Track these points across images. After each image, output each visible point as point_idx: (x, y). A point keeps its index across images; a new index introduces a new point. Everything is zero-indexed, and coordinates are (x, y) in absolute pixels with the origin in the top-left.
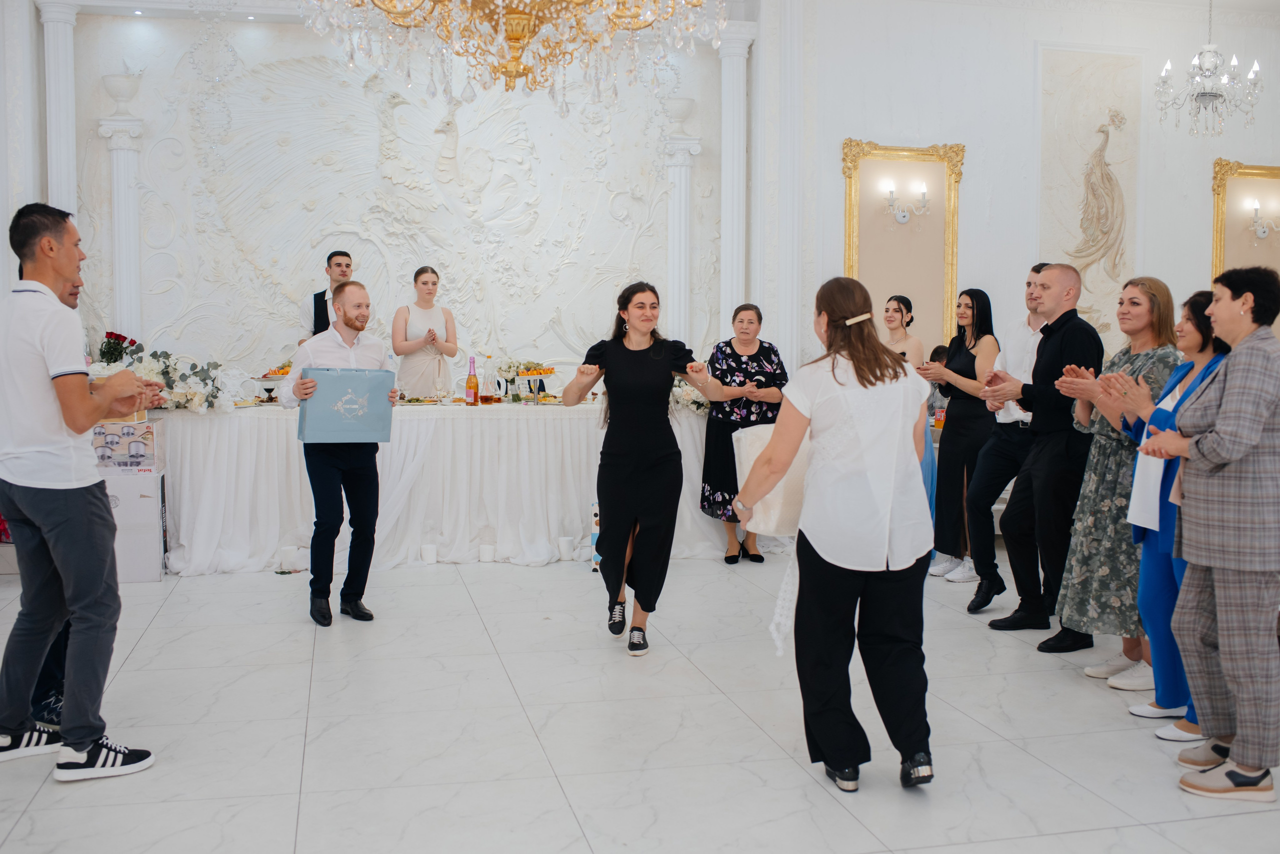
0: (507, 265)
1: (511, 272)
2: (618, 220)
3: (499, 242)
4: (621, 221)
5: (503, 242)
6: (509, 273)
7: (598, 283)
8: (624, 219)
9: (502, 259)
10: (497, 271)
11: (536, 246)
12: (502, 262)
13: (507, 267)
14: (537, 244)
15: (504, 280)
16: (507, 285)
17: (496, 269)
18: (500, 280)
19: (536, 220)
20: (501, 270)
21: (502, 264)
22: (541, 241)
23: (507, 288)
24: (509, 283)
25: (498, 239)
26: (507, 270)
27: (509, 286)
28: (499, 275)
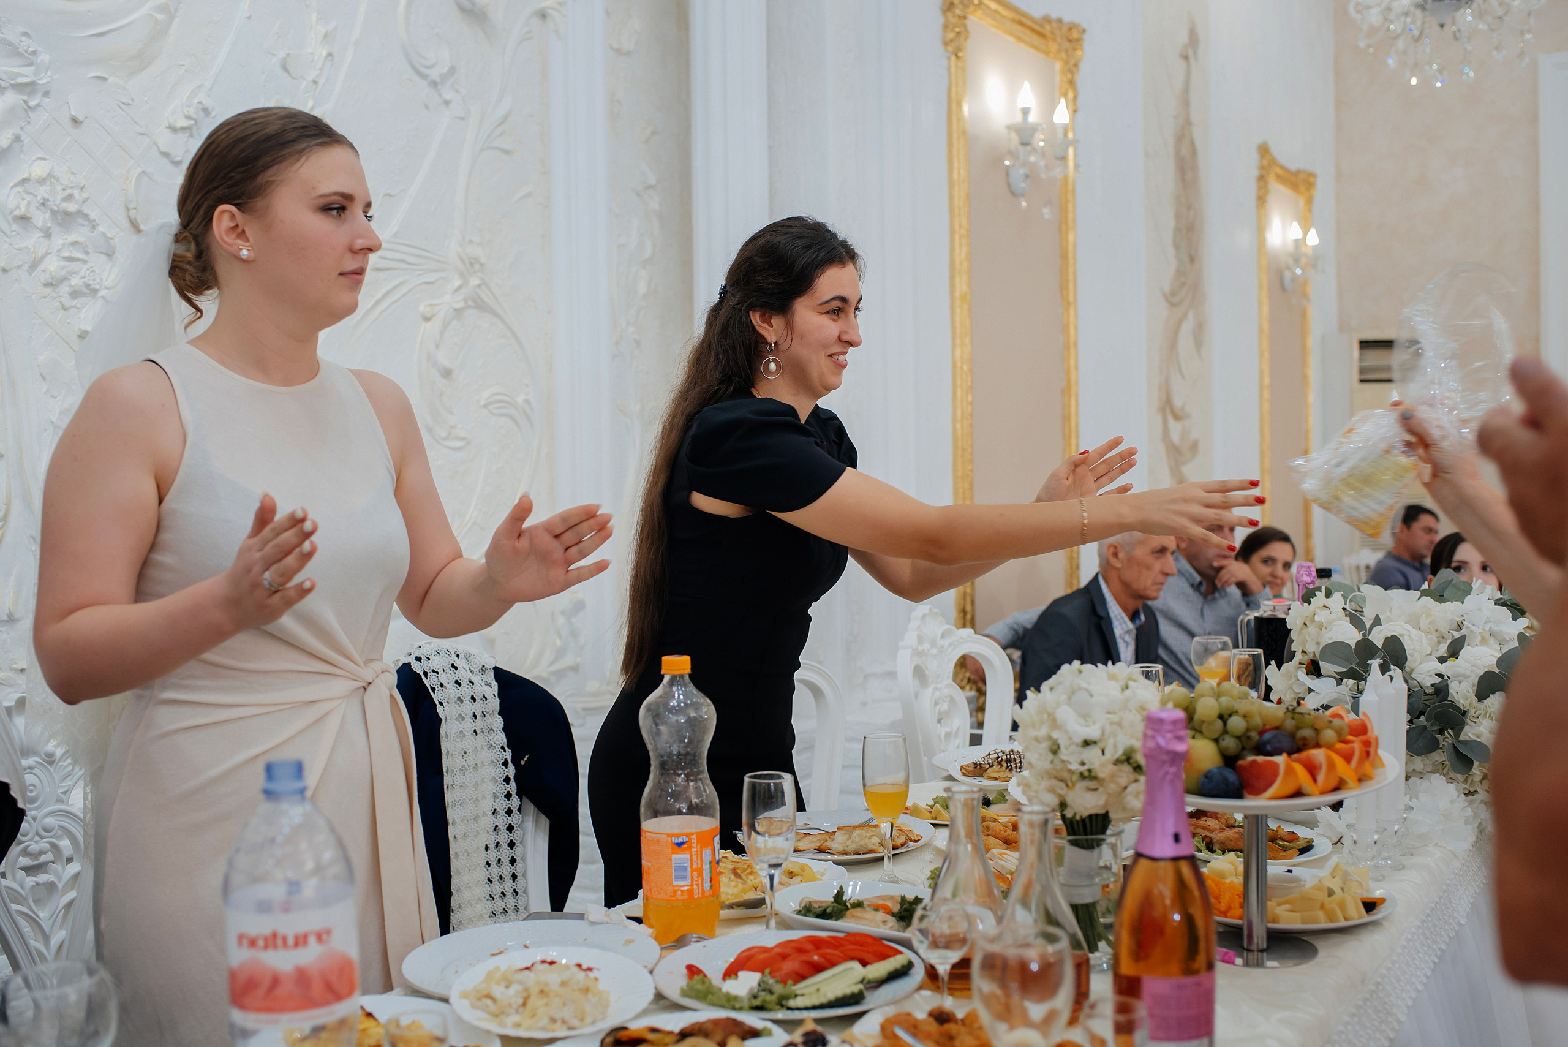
0: (69, 198)
1: (80, 234)
2: (423, 76)
3: (29, 88)
4: (434, 84)
5: (46, 94)
6: (72, 238)
7: (378, 302)
8: (444, 77)
9: (39, 170)
10: (24, 219)
11: (173, 129)
12: (42, 181)
13: (72, 207)
14: (182, 123)
15: (52, 265)
16: (65, 289)
17: (22, 211)
18: (34, 265)
19: (171, 18)
20: (41, 218)
21: (43, 192)
22: (191, 111)
23: (68, 302)
24: (75, 281)
25: (27, 75)
26: (65, 219)
27: (75, 294)
28: (33, 241)
